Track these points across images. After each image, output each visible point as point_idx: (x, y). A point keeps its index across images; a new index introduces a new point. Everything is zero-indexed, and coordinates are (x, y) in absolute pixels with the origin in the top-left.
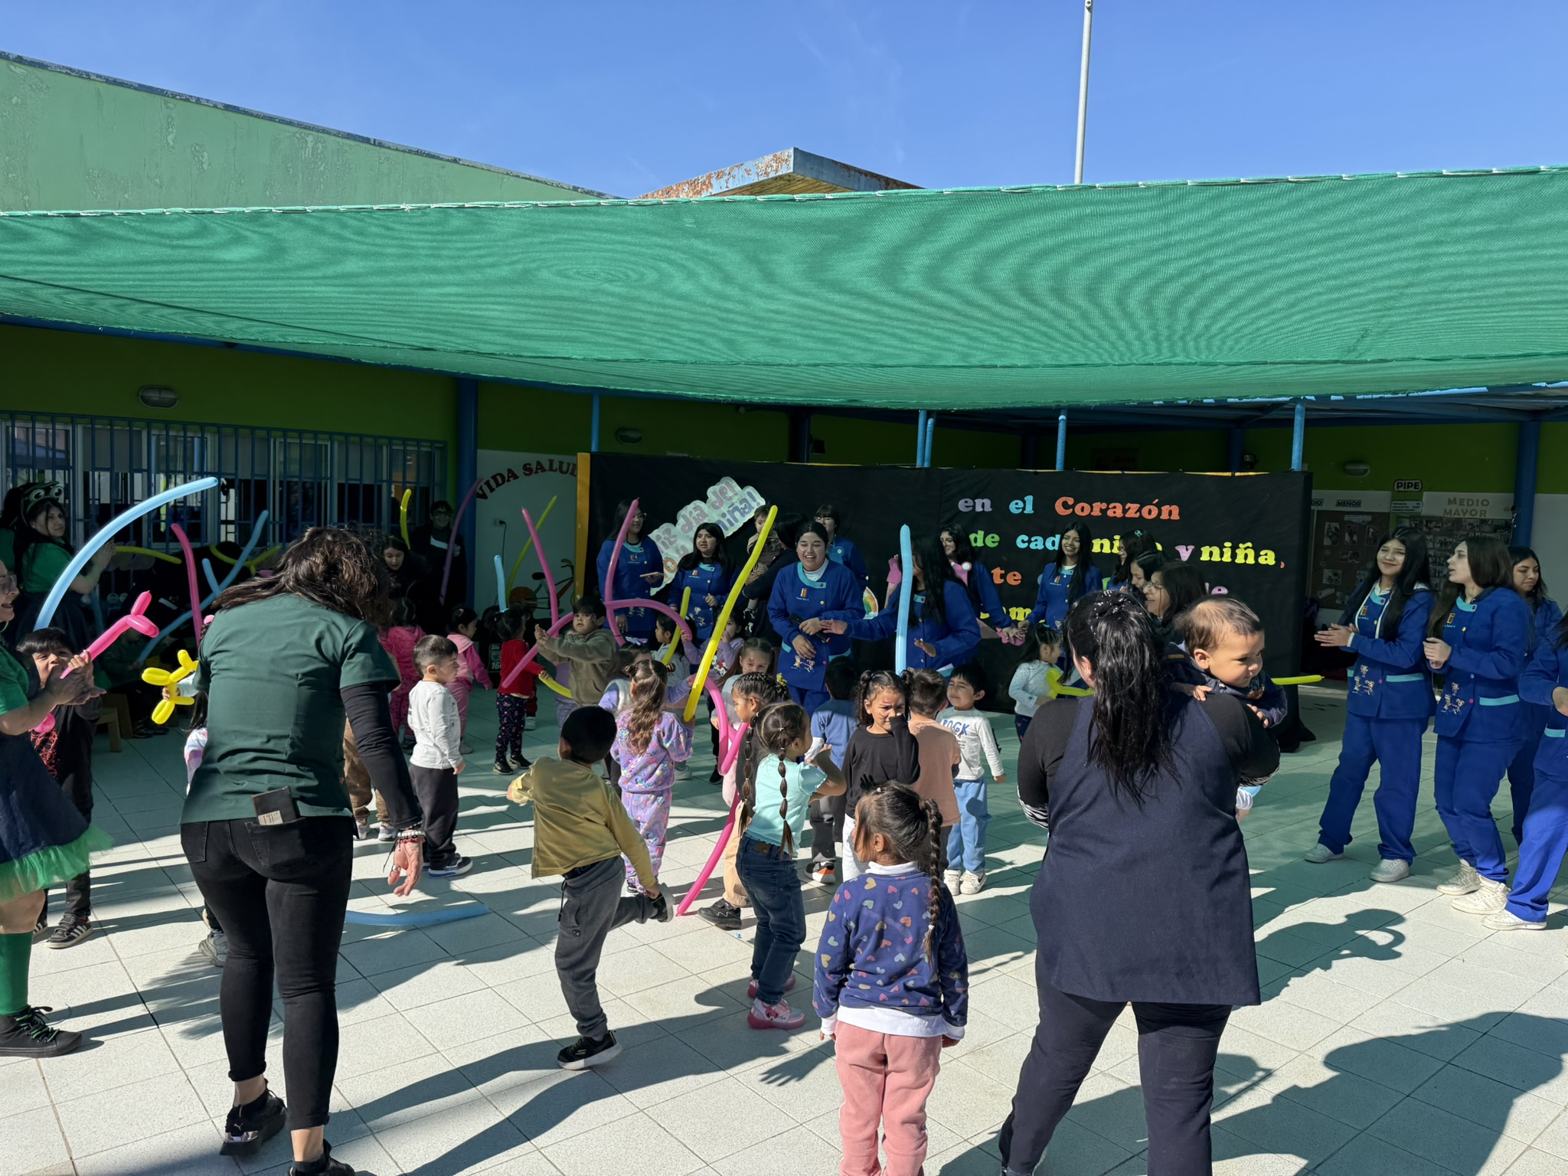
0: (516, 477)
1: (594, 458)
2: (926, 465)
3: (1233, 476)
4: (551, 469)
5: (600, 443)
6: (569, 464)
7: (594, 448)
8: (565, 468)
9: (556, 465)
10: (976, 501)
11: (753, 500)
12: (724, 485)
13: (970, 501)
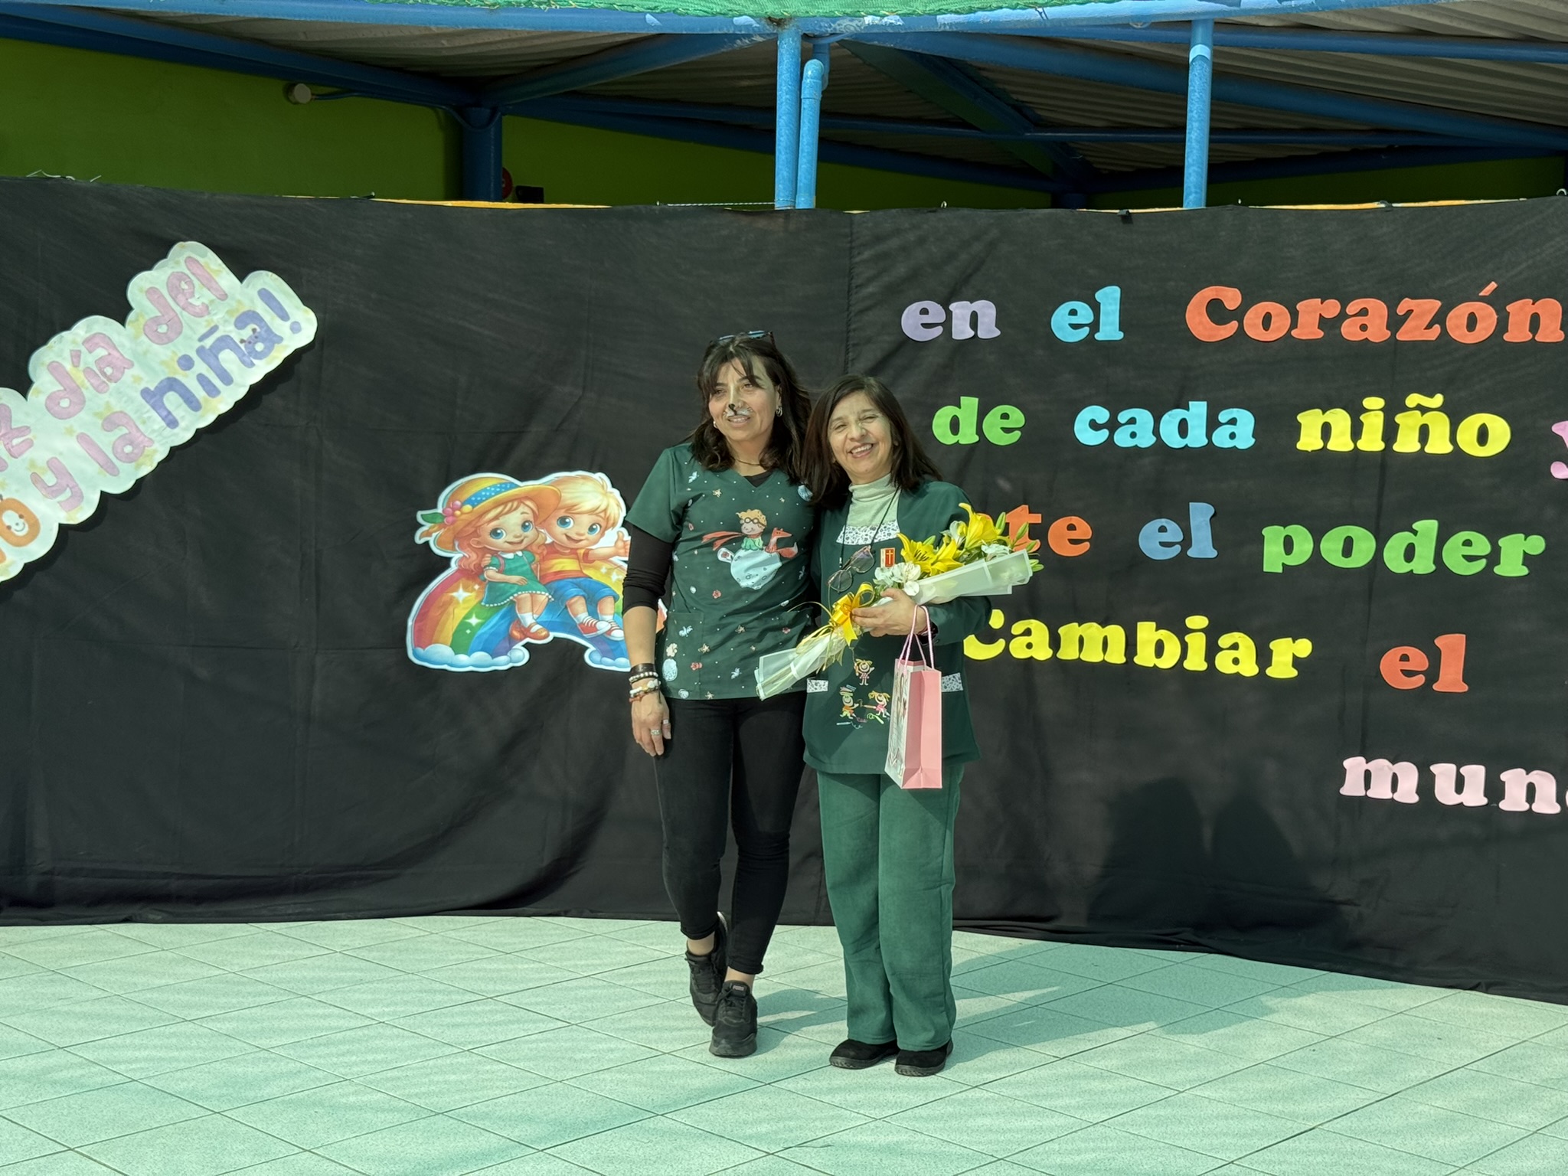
2: (804, 202)
10: (953, 307)
11: (284, 316)
12: (183, 268)
13: (936, 313)
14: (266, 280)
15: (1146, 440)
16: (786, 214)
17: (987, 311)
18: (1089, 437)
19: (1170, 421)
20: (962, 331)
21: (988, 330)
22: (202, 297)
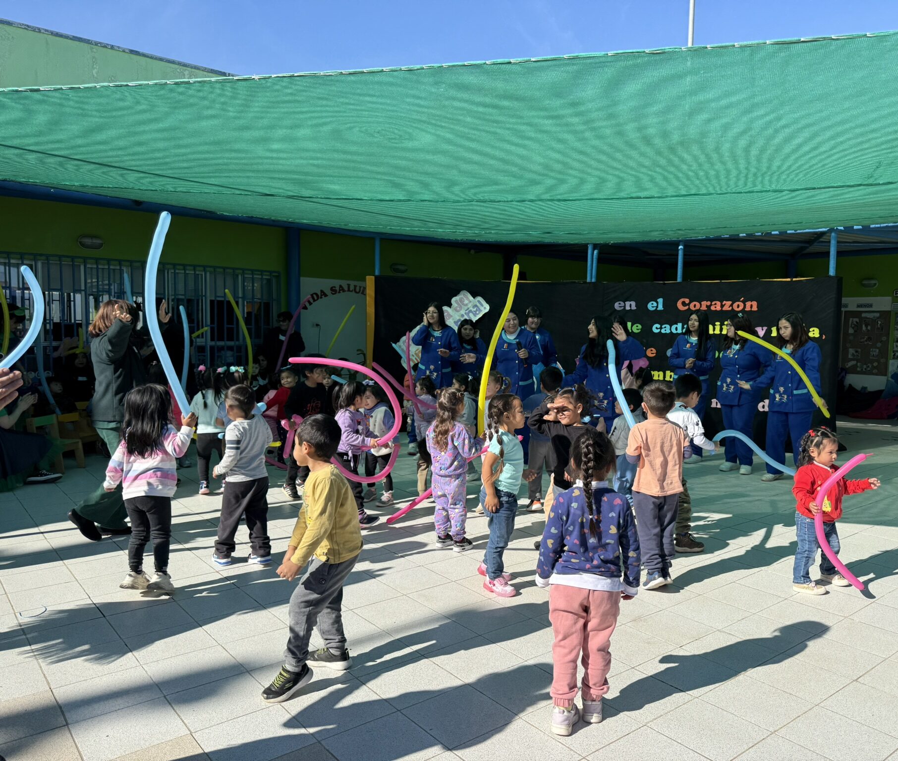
0: (326, 295)
1: (377, 279)
2: (594, 280)
3: (792, 281)
4: (349, 290)
5: (381, 270)
6: (360, 287)
7: (377, 273)
8: (358, 290)
9: (352, 288)
10: (626, 303)
11: (482, 305)
12: (463, 296)
13: (622, 303)
14: (479, 298)
15: (668, 331)
16: (589, 283)
17: (633, 303)
18: (655, 331)
19: (674, 327)
20: (628, 308)
21: (634, 308)
22: (466, 302)
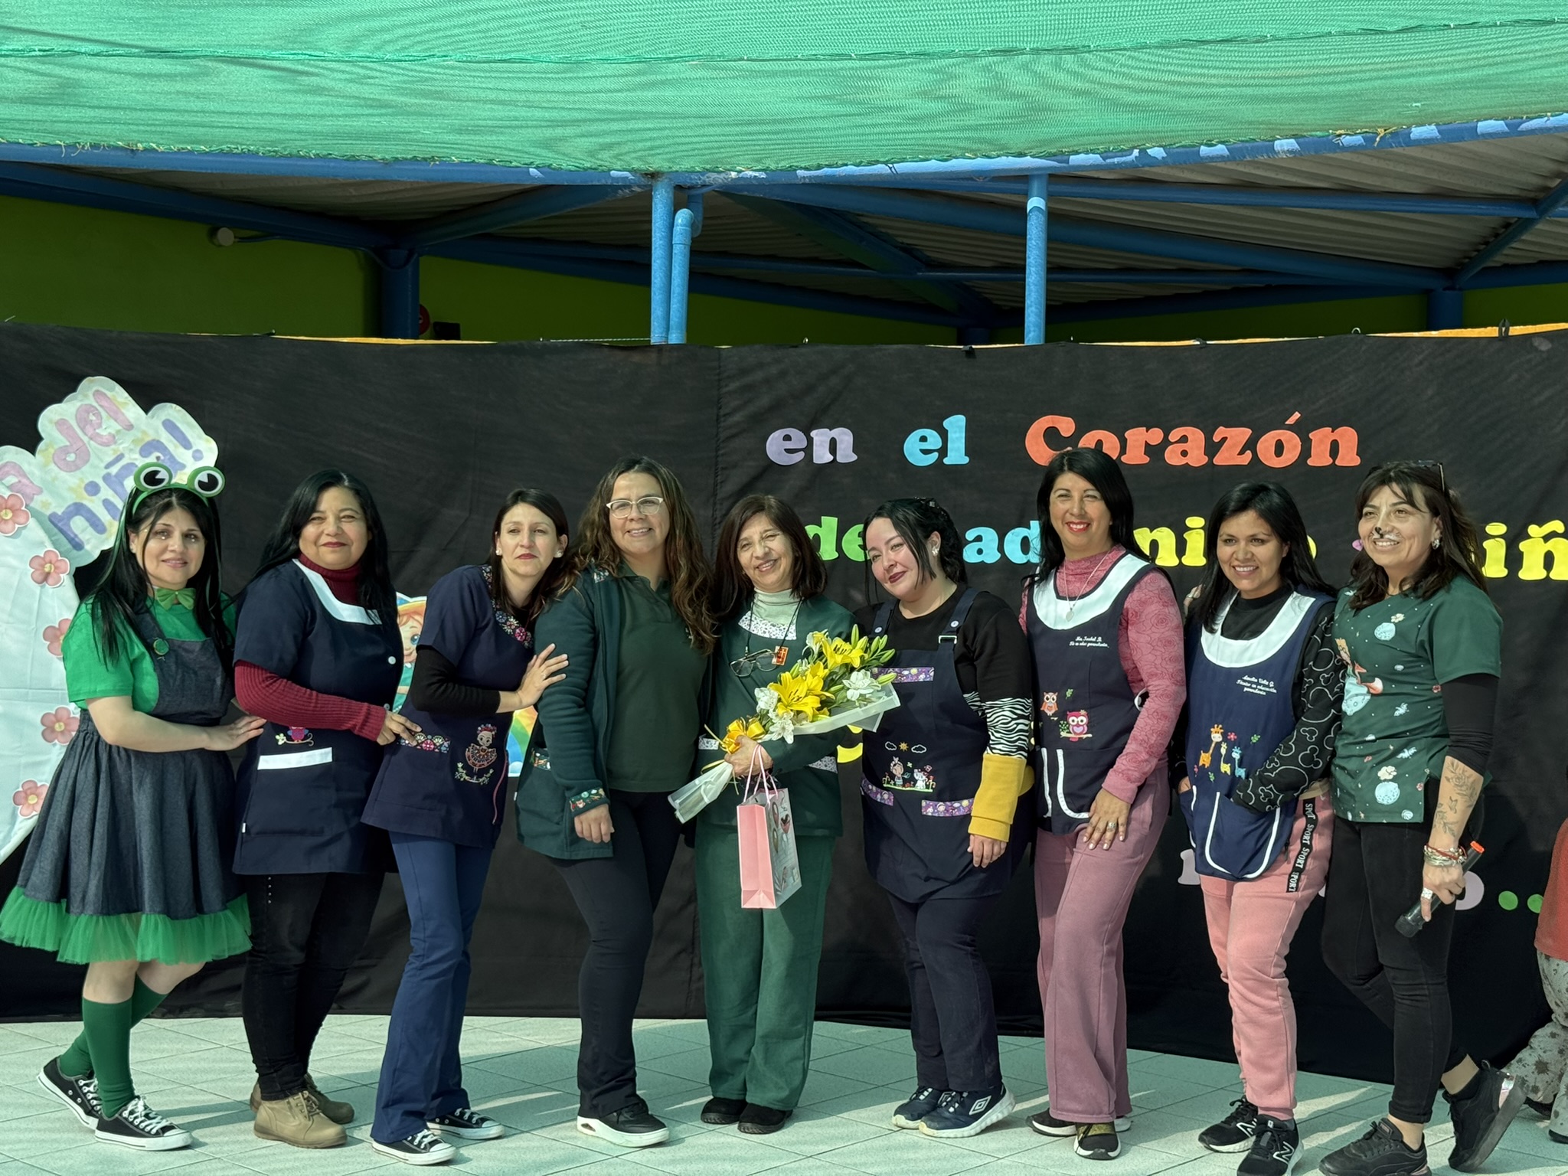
2: (676, 338)
10: (813, 434)
11: (187, 445)
12: (91, 401)
13: (798, 439)
14: (172, 412)
16: (659, 348)
17: (845, 438)
19: (1014, 537)
20: (822, 456)
21: (846, 454)
22: (109, 427)
